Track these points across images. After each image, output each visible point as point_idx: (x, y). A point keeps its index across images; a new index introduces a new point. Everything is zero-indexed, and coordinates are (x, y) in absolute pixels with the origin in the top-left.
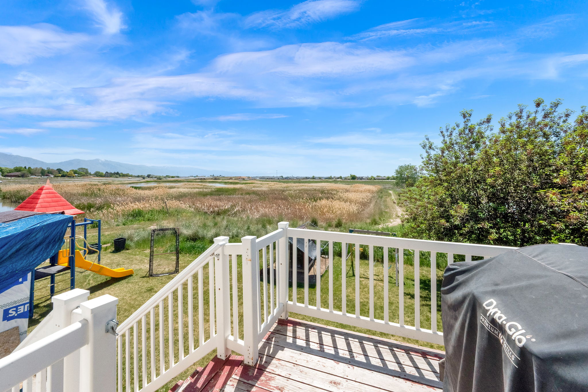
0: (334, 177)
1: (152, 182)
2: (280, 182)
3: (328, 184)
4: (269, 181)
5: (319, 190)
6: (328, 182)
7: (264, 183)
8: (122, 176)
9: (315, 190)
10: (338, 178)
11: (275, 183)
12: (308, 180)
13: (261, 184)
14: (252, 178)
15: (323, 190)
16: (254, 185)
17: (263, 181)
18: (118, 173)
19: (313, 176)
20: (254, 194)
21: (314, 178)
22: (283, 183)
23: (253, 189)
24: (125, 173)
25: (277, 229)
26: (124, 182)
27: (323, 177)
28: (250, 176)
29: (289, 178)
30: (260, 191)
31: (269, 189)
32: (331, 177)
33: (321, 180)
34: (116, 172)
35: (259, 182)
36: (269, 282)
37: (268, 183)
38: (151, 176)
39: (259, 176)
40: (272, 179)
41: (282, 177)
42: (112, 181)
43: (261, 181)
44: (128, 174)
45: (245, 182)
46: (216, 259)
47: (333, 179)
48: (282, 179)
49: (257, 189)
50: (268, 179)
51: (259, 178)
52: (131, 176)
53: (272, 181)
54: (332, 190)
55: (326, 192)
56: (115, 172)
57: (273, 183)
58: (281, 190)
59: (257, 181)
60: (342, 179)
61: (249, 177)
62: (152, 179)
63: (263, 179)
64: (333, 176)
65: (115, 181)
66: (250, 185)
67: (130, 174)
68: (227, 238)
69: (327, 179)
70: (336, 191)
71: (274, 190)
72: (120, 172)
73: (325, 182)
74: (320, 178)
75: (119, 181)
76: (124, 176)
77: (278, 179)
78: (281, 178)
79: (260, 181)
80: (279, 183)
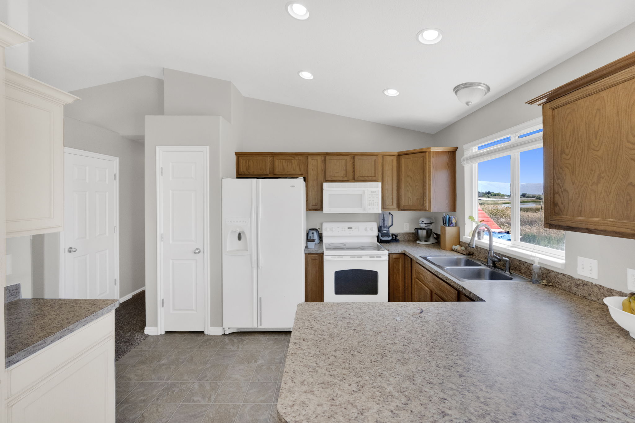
1: (529, 202)
8: (494, 196)
18: (489, 193)
24: (496, 192)
26: (497, 202)
34: (488, 192)
38: (527, 195)
42: (486, 201)
44: (500, 193)
52: (503, 196)
56: (486, 192)
62: (529, 199)
65: (488, 201)
67: (502, 193)
72: (491, 192)
75: (492, 201)
76: (496, 196)
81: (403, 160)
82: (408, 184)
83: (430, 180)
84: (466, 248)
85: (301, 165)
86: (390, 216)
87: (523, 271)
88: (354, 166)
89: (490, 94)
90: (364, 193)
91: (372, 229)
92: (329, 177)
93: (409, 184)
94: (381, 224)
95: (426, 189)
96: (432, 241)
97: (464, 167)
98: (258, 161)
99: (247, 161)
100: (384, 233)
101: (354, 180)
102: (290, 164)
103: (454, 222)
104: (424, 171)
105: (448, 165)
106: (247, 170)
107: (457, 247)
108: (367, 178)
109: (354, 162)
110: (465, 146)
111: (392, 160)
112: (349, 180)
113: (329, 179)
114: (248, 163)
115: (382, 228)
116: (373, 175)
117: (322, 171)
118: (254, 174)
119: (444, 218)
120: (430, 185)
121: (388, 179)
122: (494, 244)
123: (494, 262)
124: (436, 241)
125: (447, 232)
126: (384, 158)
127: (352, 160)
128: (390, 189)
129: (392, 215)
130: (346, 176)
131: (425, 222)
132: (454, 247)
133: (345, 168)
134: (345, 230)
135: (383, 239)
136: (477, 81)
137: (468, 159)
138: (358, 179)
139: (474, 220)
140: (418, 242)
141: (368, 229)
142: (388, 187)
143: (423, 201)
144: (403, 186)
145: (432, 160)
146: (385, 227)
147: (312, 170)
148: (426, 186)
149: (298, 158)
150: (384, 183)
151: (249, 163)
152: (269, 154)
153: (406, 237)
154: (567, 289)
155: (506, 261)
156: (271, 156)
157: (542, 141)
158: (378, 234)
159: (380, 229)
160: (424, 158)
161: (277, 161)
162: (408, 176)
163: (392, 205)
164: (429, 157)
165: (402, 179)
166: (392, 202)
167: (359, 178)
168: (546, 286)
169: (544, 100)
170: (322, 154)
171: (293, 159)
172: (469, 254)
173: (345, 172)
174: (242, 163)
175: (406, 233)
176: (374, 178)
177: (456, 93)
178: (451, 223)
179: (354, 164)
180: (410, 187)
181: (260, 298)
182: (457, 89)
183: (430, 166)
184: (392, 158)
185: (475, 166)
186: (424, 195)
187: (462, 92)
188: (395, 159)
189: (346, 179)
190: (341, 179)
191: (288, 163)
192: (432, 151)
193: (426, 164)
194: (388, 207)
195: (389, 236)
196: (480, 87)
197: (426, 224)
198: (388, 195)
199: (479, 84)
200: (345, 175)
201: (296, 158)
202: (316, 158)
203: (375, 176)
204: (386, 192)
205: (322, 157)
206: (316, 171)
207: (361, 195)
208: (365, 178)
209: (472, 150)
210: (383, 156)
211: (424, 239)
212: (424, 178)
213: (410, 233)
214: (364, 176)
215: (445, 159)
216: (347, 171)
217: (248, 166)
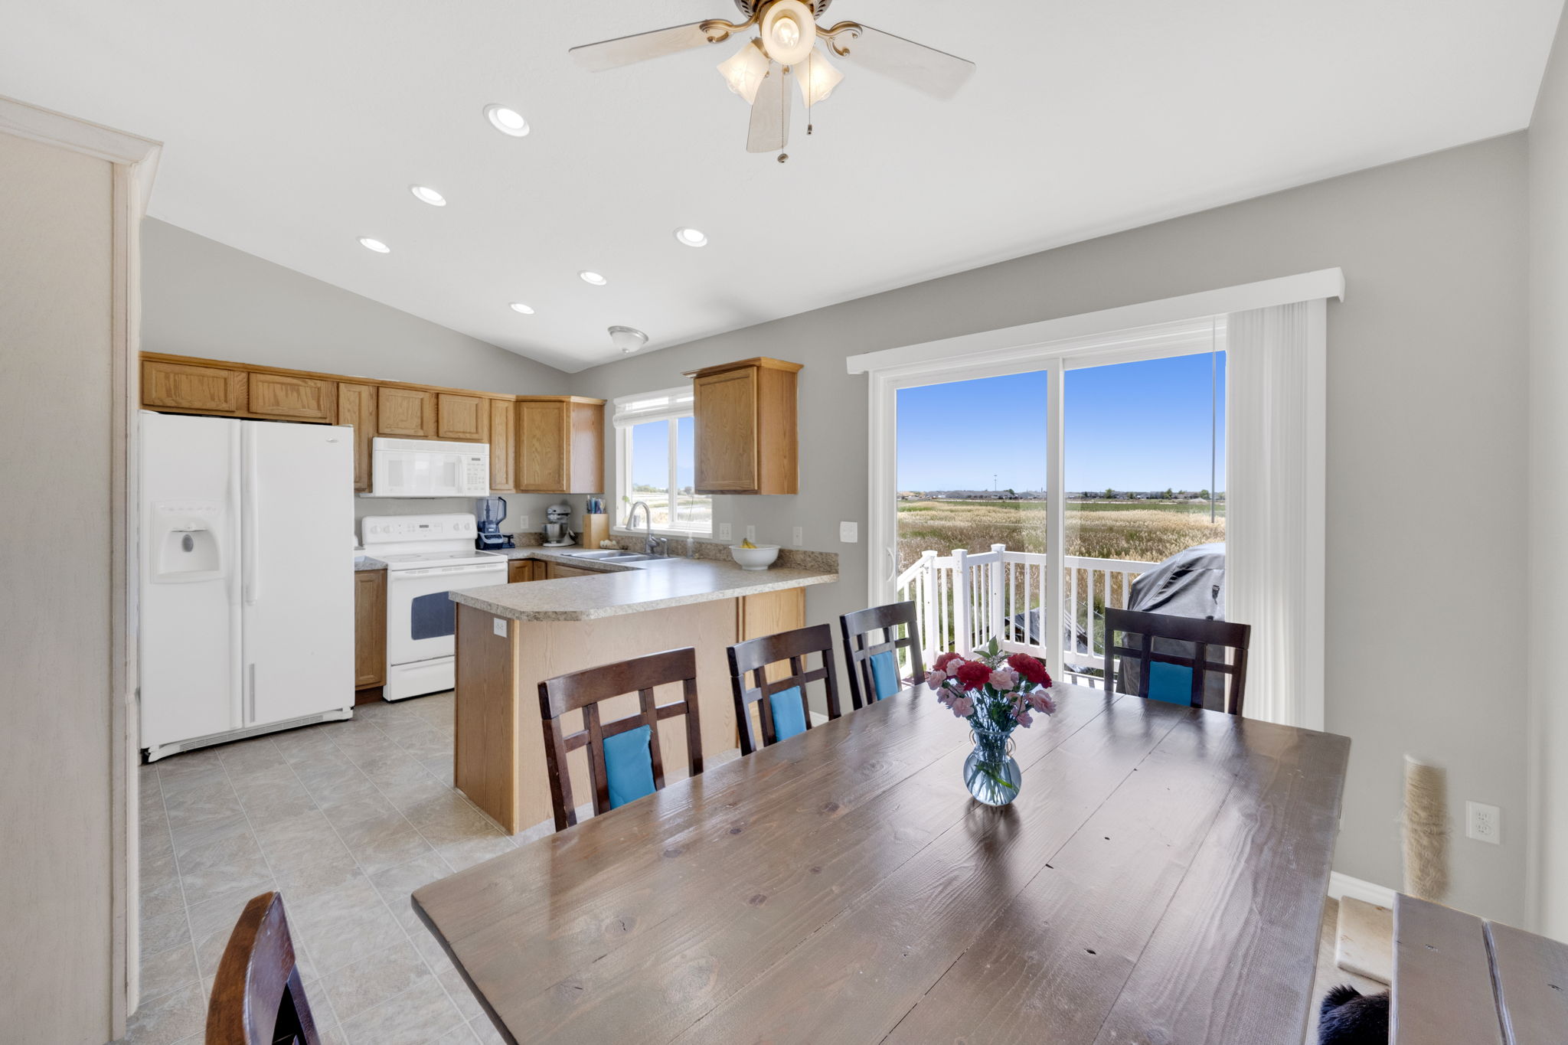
0: (1180, 493)
2: (1003, 506)
3: (1156, 512)
4: (973, 504)
5: (1121, 531)
6: (1155, 507)
7: (959, 507)
8: (638, 491)
9: (1111, 529)
10: (1195, 496)
11: (991, 508)
12: (1091, 502)
13: (952, 511)
14: (926, 494)
15: (1137, 532)
16: (934, 512)
17: (956, 503)
19: (1109, 491)
20: (935, 535)
21: (1110, 495)
22: (1013, 510)
23: (931, 523)
25: (990, 550)
27: (1140, 494)
28: (922, 490)
29: (1031, 495)
30: (949, 528)
31: (974, 526)
32: (1169, 492)
33: (1133, 499)
35: (946, 507)
36: (980, 604)
37: (969, 507)
39: (946, 490)
40: (981, 497)
41: (1011, 491)
43: (951, 502)
45: (907, 505)
46: (925, 571)
47: (1176, 498)
48: (1011, 498)
49: (943, 522)
50: (969, 497)
51: (944, 496)
53: (980, 504)
54: (1165, 530)
55: (1144, 535)
57: (983, 510)
58: (1008, 528)
59: (942, 504)
60: (1208, 498)
61: (917, 494)
63: (958, 498)
64: (1175, 490)
66: (923, 512)
67: (652, 487)
68: (936, 552)
69: (1156, 498)
70: (1178, 533)
71: (988, 527)
73: (1144, 507)
74: (1131, 496)
76: (641, 491)
77: (1000, 498)
78: (1009, 495)
79: (948, 502)
80: (1001, 510)
81: (525, 409)
82: (534, 449)
83: (569, 445)
84: (618, 543)
85: (322, 398)
86: (501, 503)
87: (680, 551)
88: (438, 411)
89: (647, 343)
90: (460, 461)
91: (467, 527)
92: (387, 428)
93: (536, 449)
94: (484, 518)
95: (563, 459)
96: (567, 541)
97: (615, 429)
98: (206, 379)
99: (172, 376)
100: (491, 532)
101: (438, 436)
102: (295, 394)
103: (602, 507)
104: (560, 429)
105: (593, 424)
106: (169, 395)
107: (607, 542)
108: (461, 436)
109: (438, 404)
110: (616, 401)
111: (507, 408)
112: (427, 436)
113: (387, 431)
114: (172, 380)
115: (486, 523)
116: (474, 430)
117: (371, 414)
118: (192, 407)
119: (589, 504)
120: (569, 452)
121: (500, 439)
122: (651, 528)
123: (652, 548)
124: (573, 542)
125: (592, 522)
126: (493, 403)
127: (434, 400)
128: (503, 457)
129: (505, 501)
130: (422, 428)
131: (558, 512)
132: (602, 543)
133: (419, 414)
134: (414, 531)
135: (489, 542)
136: (637, 329)
137: (620, 420)
138: (446, 436)
139: (629, 501)
140: (545, 545)
141: (460, 527)
142: (500, 452)
143: (559, 476)
144: (525, 451)
145: (573, 415)
146: (491, 522)
147: (349, 411)
148: (563, 454)
149: (315, 384)
150: (493, 446)
151: (175, 380)
152: (239, 365)
153: (524, 540)
154: (713, 558)
155: (664, 542)
156: (243, 372)
157: (693, 410)
158: (479, 535)
159: (481, 528)
160: (560, 410)
161: (260, 384)
162: (534, 436)
163: (507, 482)
164: (568, 410)
165: (523, 441)
166: (507, 479)
167: (447, 433)
168: (699, 559)
169: (695, 375)
170: (372, 383)
171: (303, 384)
172: (623, 549)
173: (420, 421)
174: (154, 378)
175: (525, 533)
176: (475, 436)
177: (611, 333)
178: (599, 509)
179: (438, 408)
180: (536, 454)
181: (252, 667)
182: (612, 330)
183: (570, 423)
184: (506, 404)
185: (630, 429)
186: (560, 466)
187: (618, 335)
188: (511, 407)
189: (421, 433)
190: (411, 432)
191: (289, 392)
192: (572, 401)
193: (563, 420)
194: (498, 487)
195: (499, 537)
196: (637, 335)
197: (559, 514)
198: (500, 466)
199: (636, 332)
200: (420, 427)
201: (311, 383)
202: (358, 388)
203: (477, 432)
204: (497, 461)
205: (371, 388)
206: (357, 413)
207: (454, 464)
208: (460, 434)
209: (624, 408)
210: (491, 399)
211: (555, 539)
212: (559, 441)
213: (531, 534)
214: (456, 430)
215: (588, 414)
216: (424, 419)
217: (172, 387)
